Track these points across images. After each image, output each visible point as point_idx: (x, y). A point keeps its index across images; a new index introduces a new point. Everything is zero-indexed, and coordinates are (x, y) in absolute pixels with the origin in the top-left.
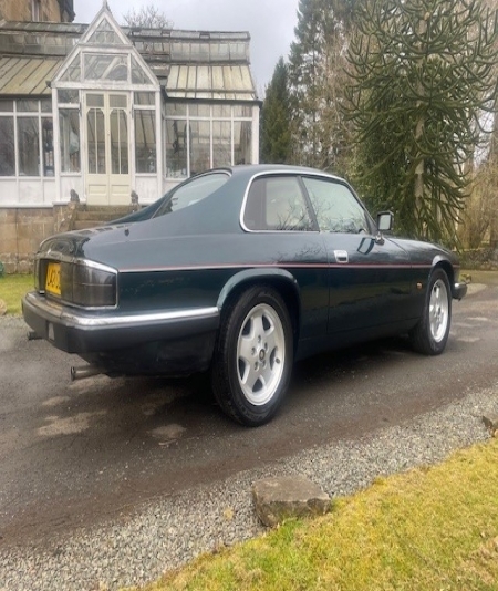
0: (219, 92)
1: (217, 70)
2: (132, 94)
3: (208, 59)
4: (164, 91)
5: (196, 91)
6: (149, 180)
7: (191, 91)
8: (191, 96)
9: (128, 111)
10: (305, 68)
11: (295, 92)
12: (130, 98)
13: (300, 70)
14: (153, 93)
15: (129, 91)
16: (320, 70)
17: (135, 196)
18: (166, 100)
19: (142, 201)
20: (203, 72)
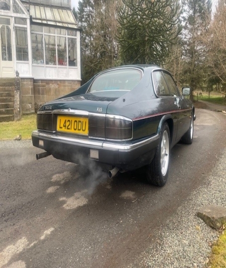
0: (59, 22)
1: (55, 10)
2: (13, 19)
3: (50, 4)
4: (31, 18)
5: (47, 20)
6: (24, 65)
7: (44, 20)
8: (45, 22)
9: (11, 27)
10: (86, 15)
11: (82, 26)
12: (12, 21)
13: (83, 15)
14: (26, 19)
15: (12, 17)
16: (92, 17)
17: (17, 73)
18: (32, 23)
19: (21, 76)
20: (48, 10)
